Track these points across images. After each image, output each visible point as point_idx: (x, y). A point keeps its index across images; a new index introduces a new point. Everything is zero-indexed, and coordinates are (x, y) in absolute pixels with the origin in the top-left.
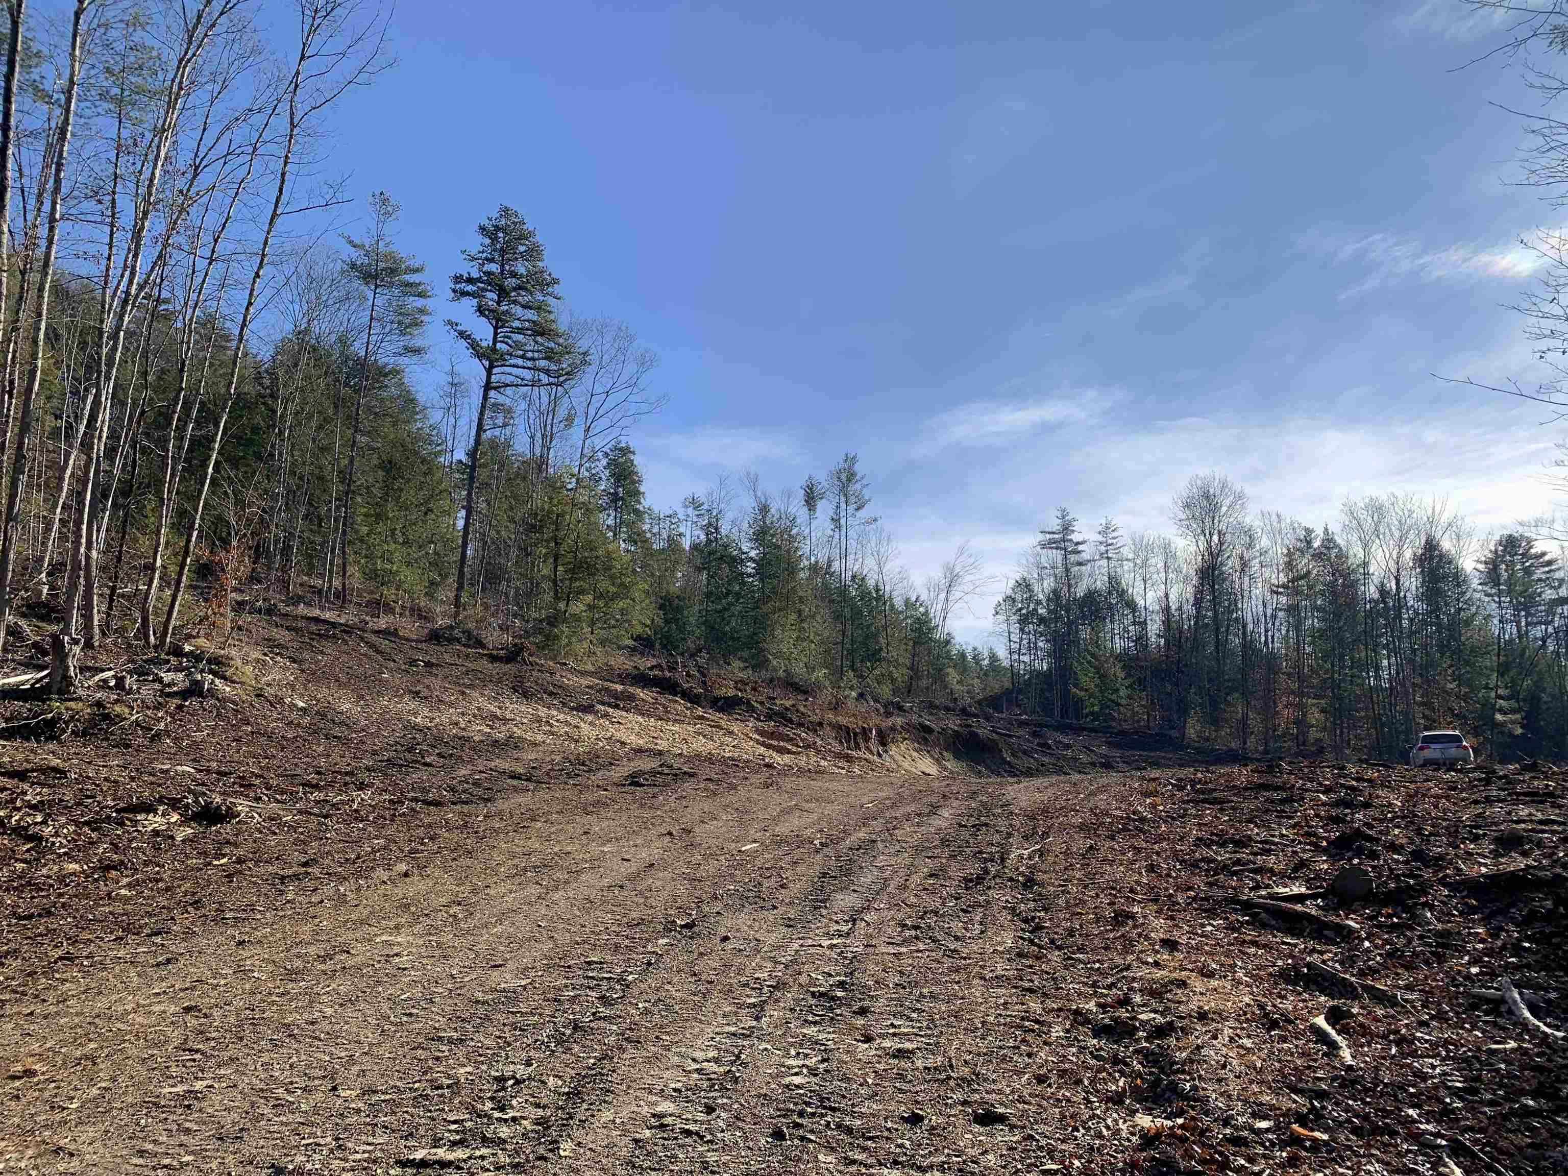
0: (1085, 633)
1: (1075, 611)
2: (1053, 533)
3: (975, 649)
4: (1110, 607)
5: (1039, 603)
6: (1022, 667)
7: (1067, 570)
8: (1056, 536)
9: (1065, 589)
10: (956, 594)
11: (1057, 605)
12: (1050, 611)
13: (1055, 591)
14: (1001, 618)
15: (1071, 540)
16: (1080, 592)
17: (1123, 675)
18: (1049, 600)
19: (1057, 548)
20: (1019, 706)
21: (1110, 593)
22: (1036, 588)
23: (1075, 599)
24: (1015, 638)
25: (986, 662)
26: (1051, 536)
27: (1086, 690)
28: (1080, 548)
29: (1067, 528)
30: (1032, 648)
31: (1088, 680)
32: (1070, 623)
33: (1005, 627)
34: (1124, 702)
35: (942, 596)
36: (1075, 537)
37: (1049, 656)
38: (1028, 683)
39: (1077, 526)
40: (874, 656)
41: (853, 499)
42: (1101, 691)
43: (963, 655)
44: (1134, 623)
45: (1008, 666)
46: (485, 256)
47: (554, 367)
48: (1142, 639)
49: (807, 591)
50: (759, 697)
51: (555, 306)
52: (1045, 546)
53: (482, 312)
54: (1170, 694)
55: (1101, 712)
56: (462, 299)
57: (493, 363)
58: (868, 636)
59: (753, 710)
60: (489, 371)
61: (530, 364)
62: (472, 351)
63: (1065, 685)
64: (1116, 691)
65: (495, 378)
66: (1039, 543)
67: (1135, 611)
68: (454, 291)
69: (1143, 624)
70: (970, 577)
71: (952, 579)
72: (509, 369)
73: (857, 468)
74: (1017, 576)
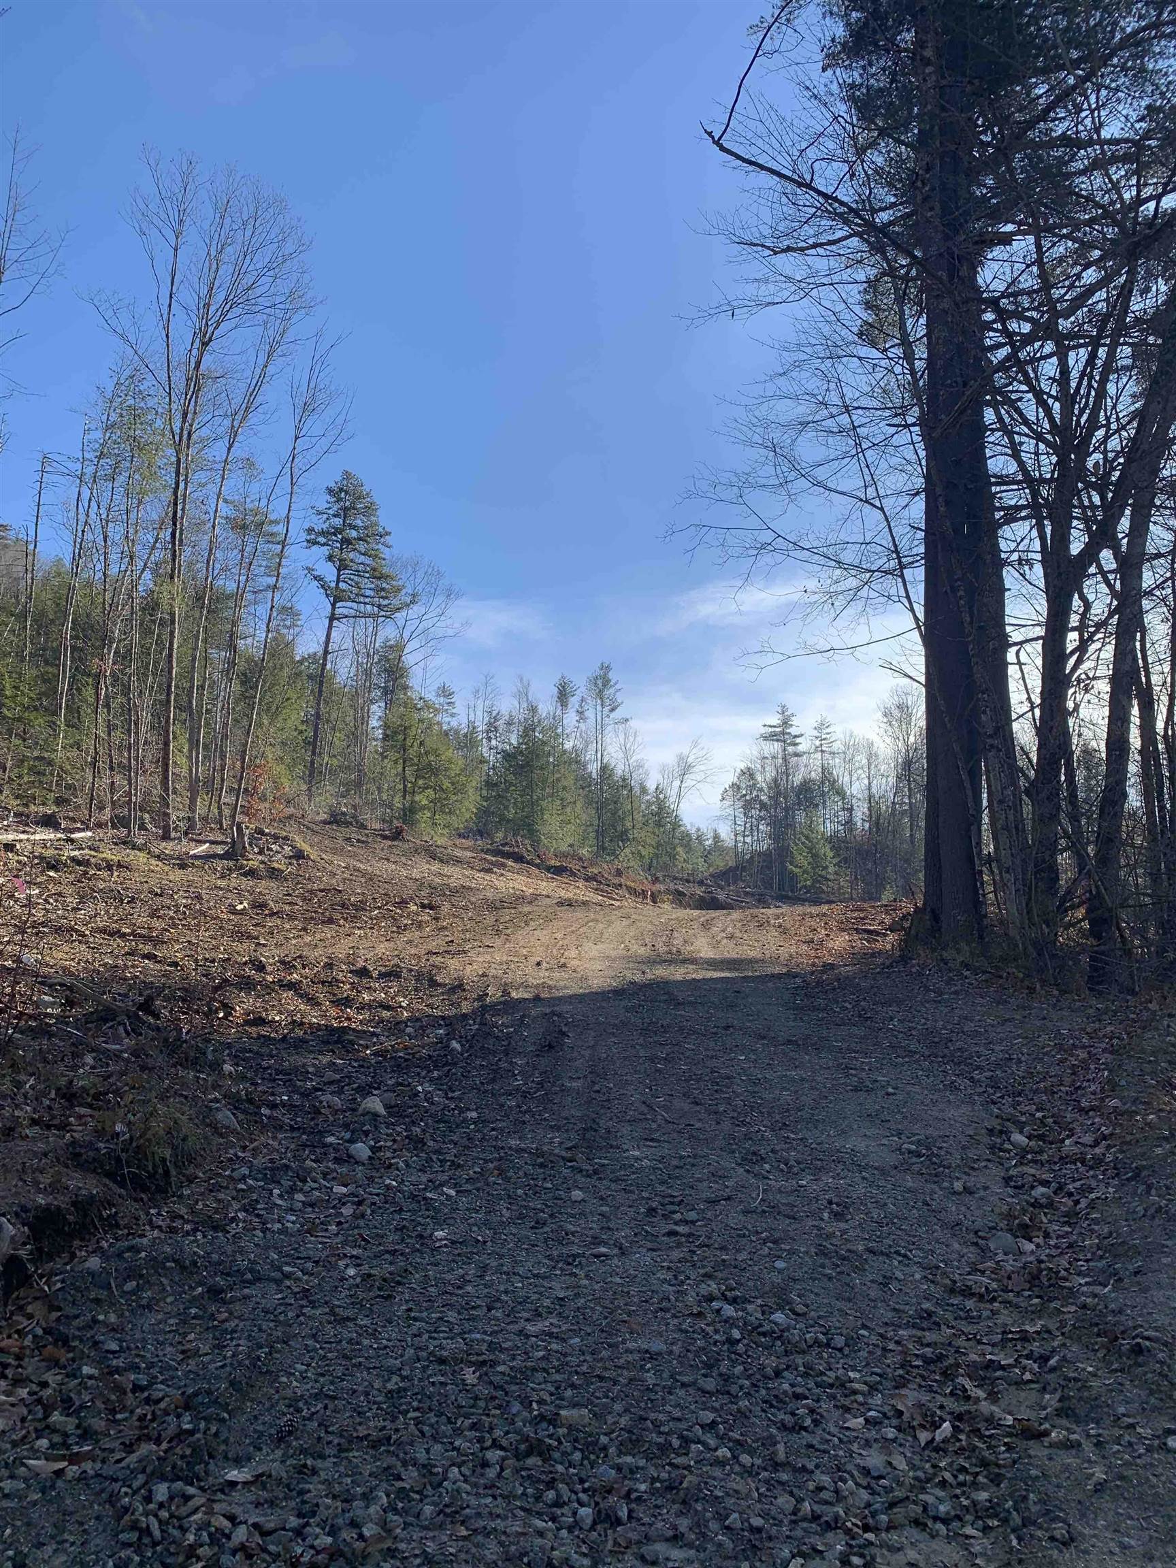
0: (800, 817)
1: (792, 798)
2: (775, 727)
3: (698, 830)
4: (823, 794)
5: (761, 790)
6: (746, 847)
7: (786, 761)
8: (776, 729)
9: (784, 777)
10: (688, 782)
11: (776, 793)
12: (770, 798)
13: (775, 780)
14: (728, 803)
15: (789, 733)
16: (797, 780)
17: (831, 854)
18: (770, 788)
19: (778, 740)
20: (744, 881)
21: (823, 782)
22: (759, 778)
23: (792, 787)
24: (740, 822)
25: (710, 842)
26: (773, 729)
27: (801, 867)
28: (798, 740)
29: (786, 723)
30: (755, 830)
31: (803, 859)
32: (787, 809)
33: (730, 811)
34: (831, 877)
35: (677, 783)
36: (793, 731)
37: (770, 837)
38: (750, 862)
39: (795, 721)
40: (623, 837)
41: (608, 702)
42: (813, 868)
43: (688, 835)
44: (843, 809)
45: (732, 844)
46: (331, 512)
47: (386, 602)
48: (849, 823)
49: (569, 782)
50: (574, 866)
51: (386, 553)
52: (767, 738)
53: (330, 558)
54: (870, 871)
55: (813, 886)
56: (315, 548)
57: (337, 599)
58: (616, 818)
59: (575, 875)
60: (333, 605)
61: (367, 600)
62: (322, 591)
63: (783, 863)
64: (826, 868)
65: (338, 611)
66: (762, 736)
67: (844, 799)
68: (308, 541)
69: (851, 810)
70: (702, 768)
71: (685, 769)
72: (349, 604)
73: (610, 675)
74: (742, 766)
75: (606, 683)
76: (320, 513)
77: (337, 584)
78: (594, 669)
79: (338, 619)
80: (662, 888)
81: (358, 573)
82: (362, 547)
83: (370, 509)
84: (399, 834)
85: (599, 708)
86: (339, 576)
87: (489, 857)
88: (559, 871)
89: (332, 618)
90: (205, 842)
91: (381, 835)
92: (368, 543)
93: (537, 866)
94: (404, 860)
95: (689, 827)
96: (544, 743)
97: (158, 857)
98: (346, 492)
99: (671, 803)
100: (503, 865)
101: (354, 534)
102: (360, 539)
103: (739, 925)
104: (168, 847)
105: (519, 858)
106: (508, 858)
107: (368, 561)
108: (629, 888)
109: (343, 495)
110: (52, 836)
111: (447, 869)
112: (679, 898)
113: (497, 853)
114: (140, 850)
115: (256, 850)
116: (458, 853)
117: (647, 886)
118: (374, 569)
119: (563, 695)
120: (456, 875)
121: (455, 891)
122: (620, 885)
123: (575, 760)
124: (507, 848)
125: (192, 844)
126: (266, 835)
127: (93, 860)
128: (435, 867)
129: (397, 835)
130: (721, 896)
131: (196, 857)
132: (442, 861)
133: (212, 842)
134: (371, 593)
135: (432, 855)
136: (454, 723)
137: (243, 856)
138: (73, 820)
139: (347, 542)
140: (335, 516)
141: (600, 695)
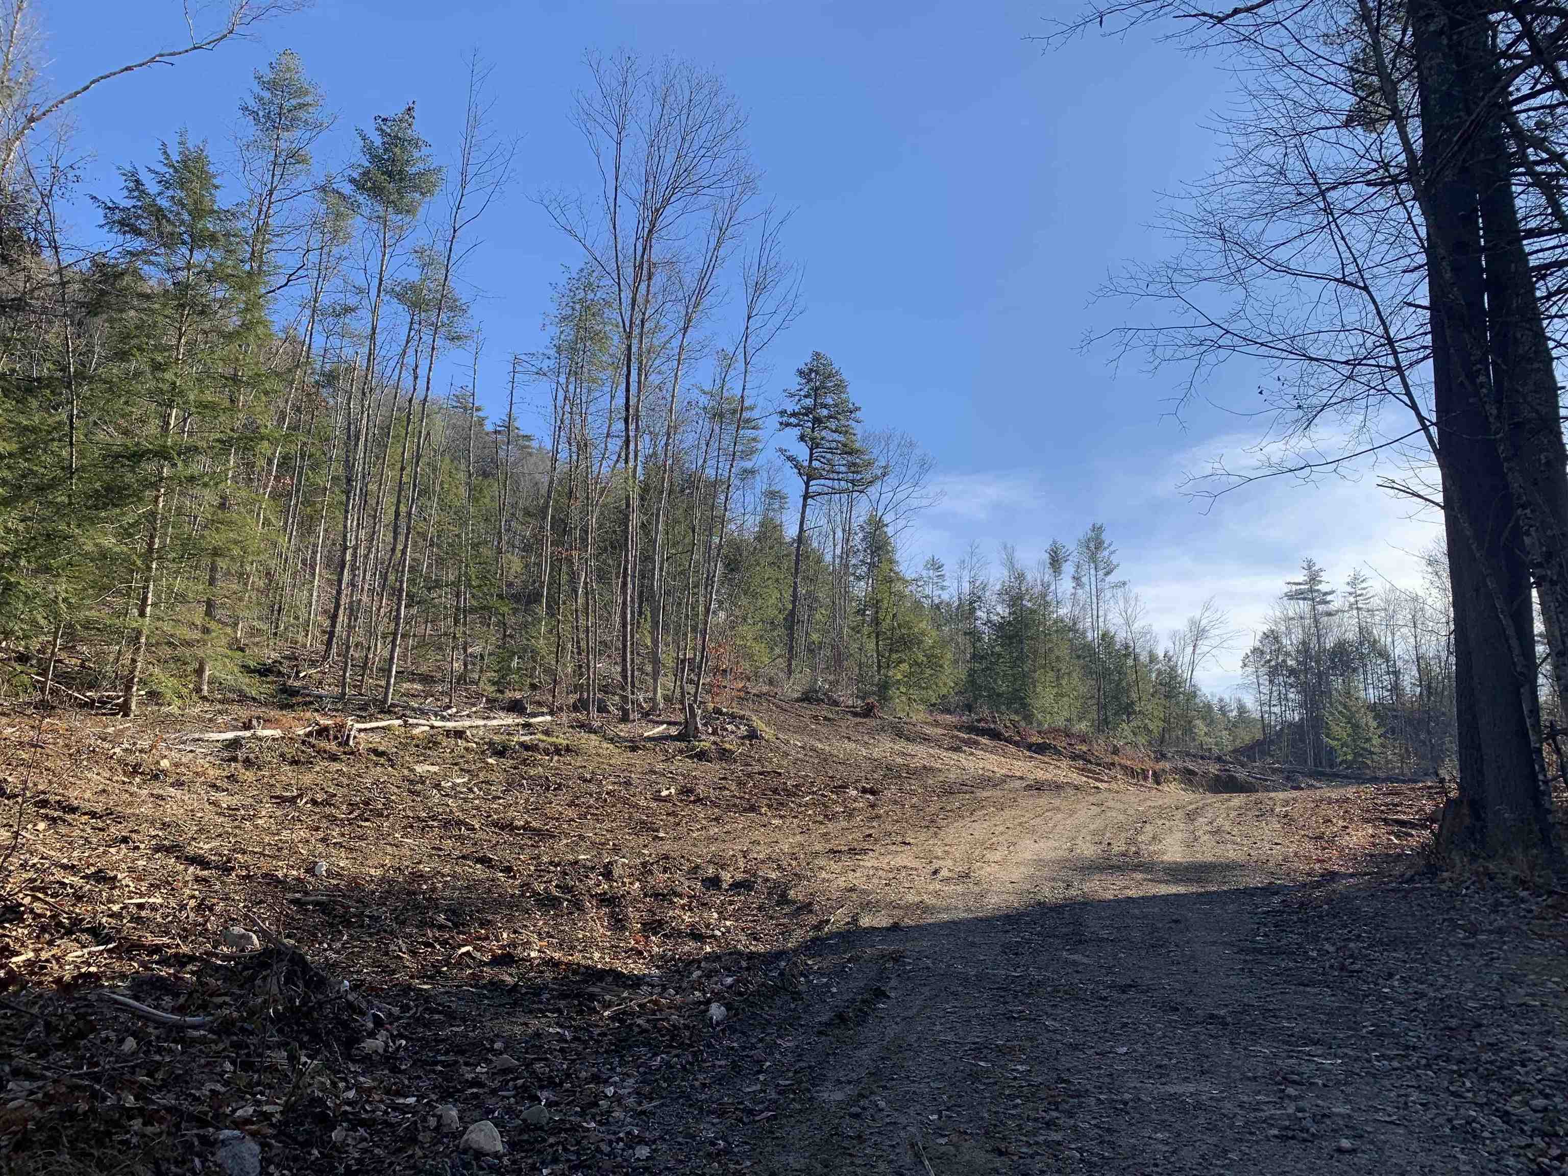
0: (1338, 683)
1: (1326, 662)
2: (1300, 584)
3: (1221, 700)
4: (1362, 657)
5: (1288, 654)
6: (1273, 718)
7: (1316, 621)
8: (1302, 587)
9: (1315, 639)
10: (1203, 647)
11: (1306, 658)
12: (1299, 663)
13: (1304, 643)
14: (1250, 670)
15: (1318, 591)
16: (1329, 643)
17: (1375, 724)
18: (1298, 651)
19: (1304, 599)
20: (1272, 756)
21: (1361, 644)
22: (1285, 641)
23: (1325, 649)
24: (1265, 690)
25: (1235, 713)
26: (1298, 587)
27: (1338, 740)
28: (1329, 598)
29: (1314, 579)
30: (1283, 699)
31: (1340, 731)
32: (1321, 674)
33: (1253, 678)
34: (1377, 750)
35: (1189, 650)
36: (1323, 587)
37: (1301, 706)
38: (1279, 734)
39: (1324, 576)
40: (1128, 710)
41: (1102, 565)
42: (1354, 740)
43: (1209, 707)
44: (1388, 673)
45: (1257, 716)
46: (802, 393)
47: (859, 477)
48: (1396, 688)
49: (1063, 651)
50: (1061, 743)
51: (858, 429)
52: (1291, 597)
53: (802, 438)
54: (1424, 743)
55: (1354, 761)
56: (788, 429)
57: (810, 478)
58: (1120, 691)
59: (1060, 753)
60: (807, 484)
61: (841, 476)
62: (796, 471)
63: (1317, 735)
64: (1368, 740)
65: (811, 489)
66: (1286, 595)
67: (1388, 661)
68: (781, 424)
69: (1396, 673)
70: (1217, 632)
71: (1198, 633)
72: (822, 481)
73: (1104, 536)
74: (1265, 628)
75: (1099, 545)
76: (792, 395)
77: (811, 461)
78: (1083, 531)
79: (812, 497)
80: (1168, 766)
81: (831, 450)
82: (833, 424)
83: (840, 387)
84: (870, 711)
85: (1093, 572)
86: (811, 454)
87: (961, 735)
88: (1041, 749)
89: (806, 497)
90: (662, 723)
91: (852, 712)
92: (839, 420)
93: (1016, 744)
94: (866, 738)
95: (1209, 697)
96: (1033, 612)
97: (612, 739)
98: (817, 373)
99: (1183, 671)
100: (976, 743)
101: (825, 412)
102: (831, 417)
103: (1233, 814)
104: (623, 730)
105: (995, 735)
106: (983, 735)
107: (841, 438)
108: (1124, 768)
109: (813, 375)
110: (509, 721)
111: (911, 748)
112: (1188, 777)
113: (971, 729)
114: (595, 733)
115: (710, 730)
116: (929, 730)
117: (1149, 764)
118: (845, 445)
119: (1056, 561)
120: (921, 754)
121: (913, 773)
122: (1113, 764)
123: (1070, 628)
124: (982, 724)
125: (650, 725)
126: (724, 714)
127: (541, 745)
128: (900, 745)
129: (868, 712)
130: (1241, 774)
131: (650, 739)
132: (908, 739)
133: (669, 723)
134: (843, 469)
135: (899, 733)
136: (945, 596)
137: (695, 737)
138: (539, 704)
139: (817, 421)
140: (805, 397)
141: (1093, 558)
